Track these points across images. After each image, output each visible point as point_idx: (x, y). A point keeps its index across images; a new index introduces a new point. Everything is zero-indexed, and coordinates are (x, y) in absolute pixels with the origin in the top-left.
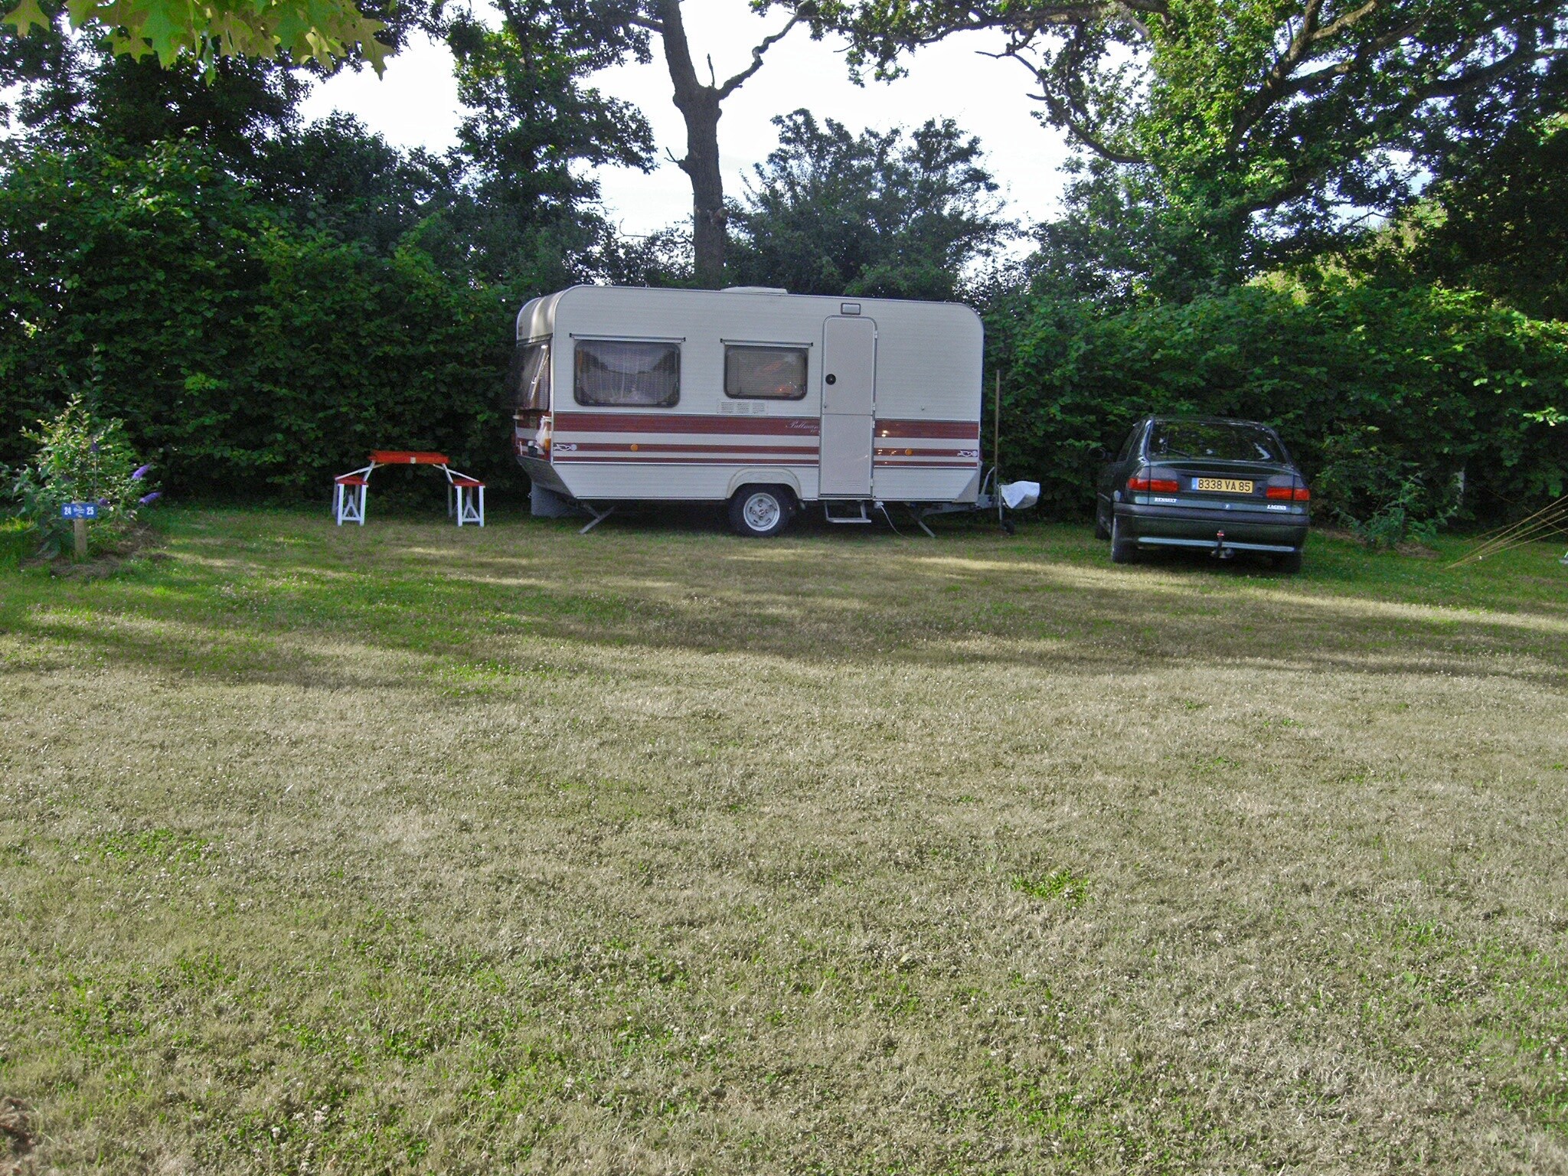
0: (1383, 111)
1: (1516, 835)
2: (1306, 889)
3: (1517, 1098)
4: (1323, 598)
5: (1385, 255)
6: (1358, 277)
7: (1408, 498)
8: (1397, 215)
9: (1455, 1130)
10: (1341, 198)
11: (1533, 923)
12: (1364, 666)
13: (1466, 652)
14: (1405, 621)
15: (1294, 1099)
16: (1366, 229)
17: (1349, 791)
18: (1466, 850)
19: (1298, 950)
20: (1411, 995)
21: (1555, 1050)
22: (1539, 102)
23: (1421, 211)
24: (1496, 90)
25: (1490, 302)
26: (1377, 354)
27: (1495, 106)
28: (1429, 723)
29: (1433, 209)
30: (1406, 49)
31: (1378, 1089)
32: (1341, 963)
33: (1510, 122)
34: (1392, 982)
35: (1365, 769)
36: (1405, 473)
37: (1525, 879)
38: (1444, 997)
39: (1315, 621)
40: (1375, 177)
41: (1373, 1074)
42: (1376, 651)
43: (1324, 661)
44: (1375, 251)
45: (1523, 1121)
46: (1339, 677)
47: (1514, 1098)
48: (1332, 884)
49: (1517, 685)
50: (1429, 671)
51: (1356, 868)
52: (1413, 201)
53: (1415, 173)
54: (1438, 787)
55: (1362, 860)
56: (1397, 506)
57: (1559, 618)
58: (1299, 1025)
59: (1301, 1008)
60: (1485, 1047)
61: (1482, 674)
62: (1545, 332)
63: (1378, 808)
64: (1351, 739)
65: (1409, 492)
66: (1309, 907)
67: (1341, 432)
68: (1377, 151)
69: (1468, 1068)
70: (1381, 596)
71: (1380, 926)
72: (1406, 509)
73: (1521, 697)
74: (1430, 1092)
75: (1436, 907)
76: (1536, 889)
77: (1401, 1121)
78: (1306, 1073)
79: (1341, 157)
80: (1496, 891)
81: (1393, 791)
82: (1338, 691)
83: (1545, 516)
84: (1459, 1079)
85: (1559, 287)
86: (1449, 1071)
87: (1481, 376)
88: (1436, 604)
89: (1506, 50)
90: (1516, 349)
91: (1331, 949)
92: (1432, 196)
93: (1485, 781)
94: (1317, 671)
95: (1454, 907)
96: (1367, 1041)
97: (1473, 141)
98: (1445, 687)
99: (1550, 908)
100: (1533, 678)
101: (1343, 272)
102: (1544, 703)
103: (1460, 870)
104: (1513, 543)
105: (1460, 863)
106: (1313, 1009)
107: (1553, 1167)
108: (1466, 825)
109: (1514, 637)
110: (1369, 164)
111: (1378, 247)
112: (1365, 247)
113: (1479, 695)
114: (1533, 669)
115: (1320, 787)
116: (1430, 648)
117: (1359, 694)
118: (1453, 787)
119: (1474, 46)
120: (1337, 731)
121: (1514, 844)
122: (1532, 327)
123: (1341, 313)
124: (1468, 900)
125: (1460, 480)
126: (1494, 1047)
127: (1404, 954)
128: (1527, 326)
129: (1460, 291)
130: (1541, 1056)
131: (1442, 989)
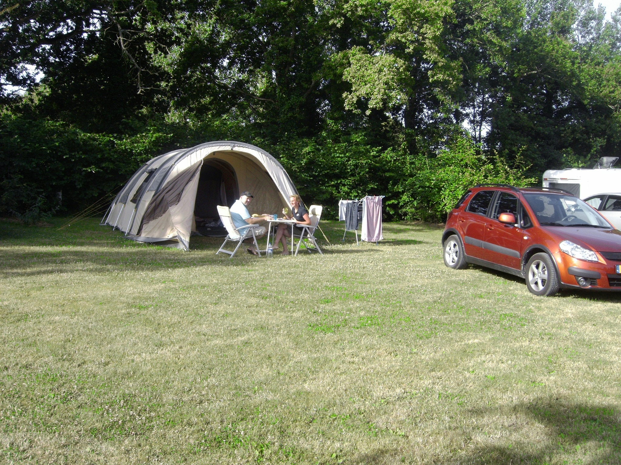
0: (24, 48)
1: (88, 332)
2: (7, 368)
3: (96, 432)
4: (7, 247)
5: (26, 106)
6: (15, 115)
7: (40, 204)
8: (30, 90)
9: (74, 451)
10: (8, 82)
11: (96, 365)
12: (25, 273)
13: (65, 263)
14: (41, 253)
15: (8, 456)
16: (19, 95)
17: (22, 325)
18: (70, 341)
19: (5, 394)
20: (52, 402)
21: (108, 411)
22: (85, 49)
23: (41, 89)
24: (68, 44)
25: (69, 126)
26: (24, 146)
27: (68, 49)
28: (52, 293)
29: (45, 89)
30: (33, 24)
31: (42, 443)
32: (23, 396)
33: (74, 56)
34: (44, 399)
35: (28, 315)
36: (39, 193)
37: (92, 348)
38: (65, 400)
39: (3, 257)
40: (21, 75)
41: (40, 437)
42: (29, 267)
43: (9, 273)
44: (22, 104)
45: (99, 440)
46: (15, 279)
47: (94, 432)
48: (17, 364)
49: (85, 274)
50: (51, 272)
51: (26, 356)
52: (37, 85)
53: (37, 73)
54: (57, 318)
55: (29, 352)
56: (35, 207)
57: (100, 246)
58: (8, 425)
59: (8, 418)
60: (82, 416)
61: (72, 271)
62: (89, 137)
63: (34, 330)
64: (21, 303)
65: (40, 201)
66: (8, 376)
67: (11, 178)
68: (21, 64)
69: (76, 425)
70: (31, 244)
71: (38, 378)
72: (39, 208)
73: (87, 278)
74: (63, 439)
75: (59, 365)
76: (97, 351)
77: (53, 453)
78: (13, 444)
79: (7, 66)
80: (82, 355)
81: (39, 322)
82: (15, 284)
83: (93, 207)
84: (73, 431)
85: (94, 120)
86: (70, 428)
87: (66, 154)
88: (53, 245)
89: (72, 28)
90: (79, 144)
91: (19, 391)
92: (44, 83)
93: (75, 313)
94: (6, 277)
95: (66, 364)
96: (36, 425)
97: (60, 62)
98: (58, 278)
99: (102, 358)
100: (91, 271)
101: (9, 113)
102: (95, 279)
103: (68, 349)
104: (82, 219)
105: (67, 346)
106: (13, 417)
107: (111, 454)
108: (69, 331)
109: (83, 255)
110: (18, 69)
111: (24, 103)
112: (18, 102)
113: (71, 279)
114: (91, 267)
115: (9, 325)
116: (52, 263)
117: (24, 285)
118: (63, 317)
119: (60, 26)
120: (15, 301)
121: (87, 336)
122: (84, 136)
123: (9, 130)
124: (71, 360)
125: (60, 195)
126: (86, 415)
127: (49, 386)
128: (83, 135)
129: (57, 121)
130: (103, 414)
131: (64, 397)
